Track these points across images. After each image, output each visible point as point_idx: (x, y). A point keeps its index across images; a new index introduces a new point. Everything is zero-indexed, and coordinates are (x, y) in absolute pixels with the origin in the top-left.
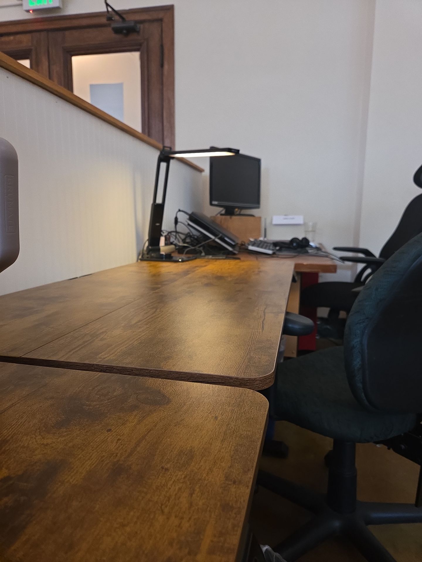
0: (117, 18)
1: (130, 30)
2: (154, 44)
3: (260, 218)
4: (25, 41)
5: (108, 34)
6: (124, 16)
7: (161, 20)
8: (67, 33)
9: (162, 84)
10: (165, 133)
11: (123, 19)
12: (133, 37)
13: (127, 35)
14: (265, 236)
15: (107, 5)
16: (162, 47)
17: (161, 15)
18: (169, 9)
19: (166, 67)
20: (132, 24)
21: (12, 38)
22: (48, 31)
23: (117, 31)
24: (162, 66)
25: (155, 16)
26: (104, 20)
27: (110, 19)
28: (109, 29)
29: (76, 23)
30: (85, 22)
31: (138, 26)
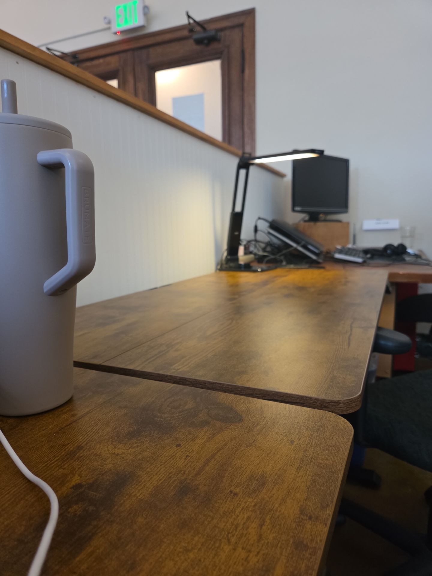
0: (198, 29)
1: (212, 39)
2: (235, 51)
3: (348, 224)
4: (113, 62)
5: (190, 46)
6: (206, 26)
7: (241, 25)
8: (151, 50)
9: (243, 89)
10: (246, 140)
11: (204, 29)
12: (215, 46)
13: (208, 44)
14: (354, 243)
15: (189, 17)
16: (243, 52)
17: (241, 20)
18: (250, 13)
19: (247, 72)
20: (212, 33)
21: (101, 61)
22: (133, 50)
23: (199, 42)
24: (243, 71)
25: (236, 21)
26: (185, 33)
27: (191, 31)
28: (191, 42)
29: (159, 39)
30: (167, 37)
31: (219, 34)
